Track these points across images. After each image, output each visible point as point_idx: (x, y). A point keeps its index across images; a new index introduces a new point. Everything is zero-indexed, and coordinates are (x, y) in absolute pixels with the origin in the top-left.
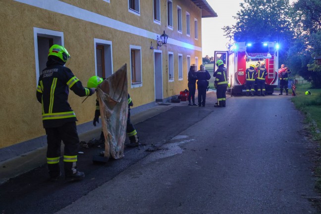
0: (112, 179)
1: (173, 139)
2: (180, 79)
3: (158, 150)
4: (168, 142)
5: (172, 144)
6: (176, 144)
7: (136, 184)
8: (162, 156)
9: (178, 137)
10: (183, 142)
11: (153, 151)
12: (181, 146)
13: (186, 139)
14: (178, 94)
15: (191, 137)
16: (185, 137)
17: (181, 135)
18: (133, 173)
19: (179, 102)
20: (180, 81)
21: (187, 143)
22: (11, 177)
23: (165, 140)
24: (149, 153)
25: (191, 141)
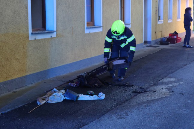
0: (98, 118)
1: (161, 81)
2: (170, 21)
3: (145, 91)
4: (156, 84)
5: (159, 87)
6: (164, 87)
7: (123, 125)
8: (149, 99)
9: (167, 80)
10: (170, 85)
11: (140, 93)
12: (169, 89)
13: (174, 82)
14: (167, 36)
15: (179, 80)
16: (173, 79)
17: (169, 77)
18: (119, 114)
19: (167, 44)
20: (169, 23)
21: (175, 86)
22: (3, 112)
23: (152, 83)
24: (136, 94)
25: (180, 84)
